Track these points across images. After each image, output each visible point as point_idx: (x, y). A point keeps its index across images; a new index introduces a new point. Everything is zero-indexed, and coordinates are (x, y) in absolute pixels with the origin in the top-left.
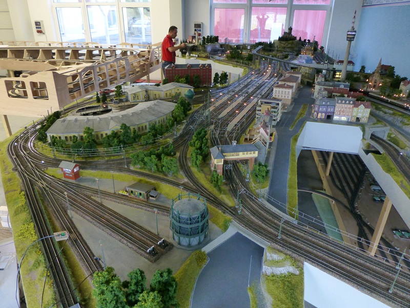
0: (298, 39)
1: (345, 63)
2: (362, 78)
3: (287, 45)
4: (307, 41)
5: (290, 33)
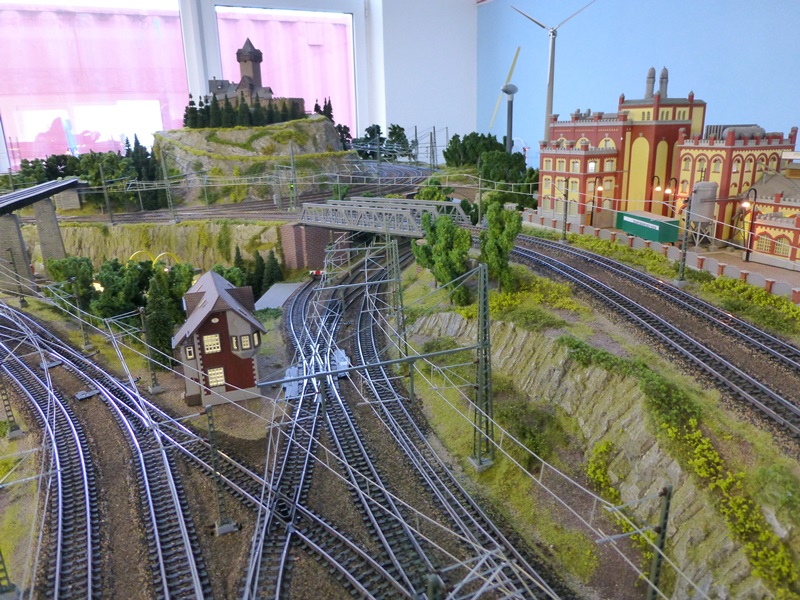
0: (312, 110)
3: (269, 151)
5: (252, 82)
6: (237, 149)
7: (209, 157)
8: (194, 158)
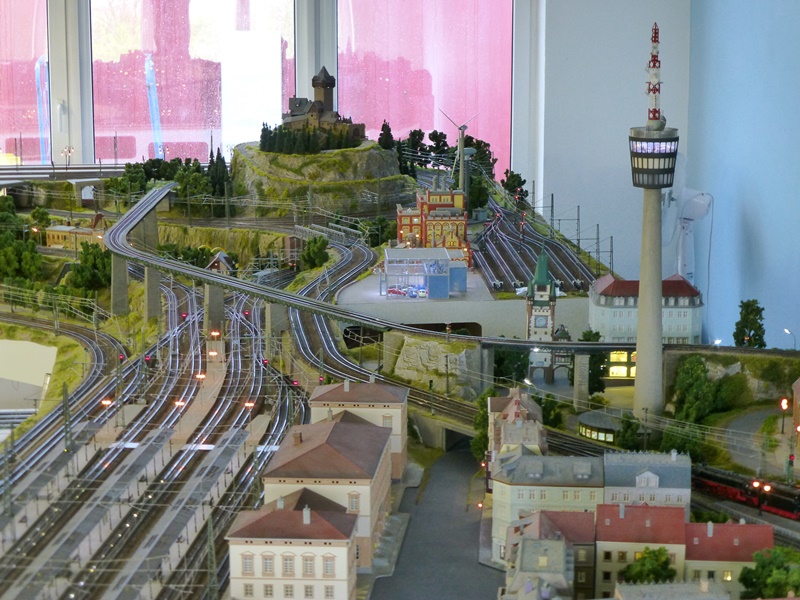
0: (373, 135)
1: (648, 291)
2: (754, 384)
3: (314, 177)
4: (428, 142)
5: (324, 105)
6: (290, 173)
7: (269, 178)
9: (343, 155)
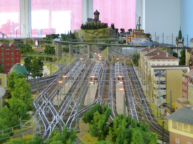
5: (97, 19)
6: (91, 34)
7: (85, 35)
8: (82, 36)
9: (104, 30)
